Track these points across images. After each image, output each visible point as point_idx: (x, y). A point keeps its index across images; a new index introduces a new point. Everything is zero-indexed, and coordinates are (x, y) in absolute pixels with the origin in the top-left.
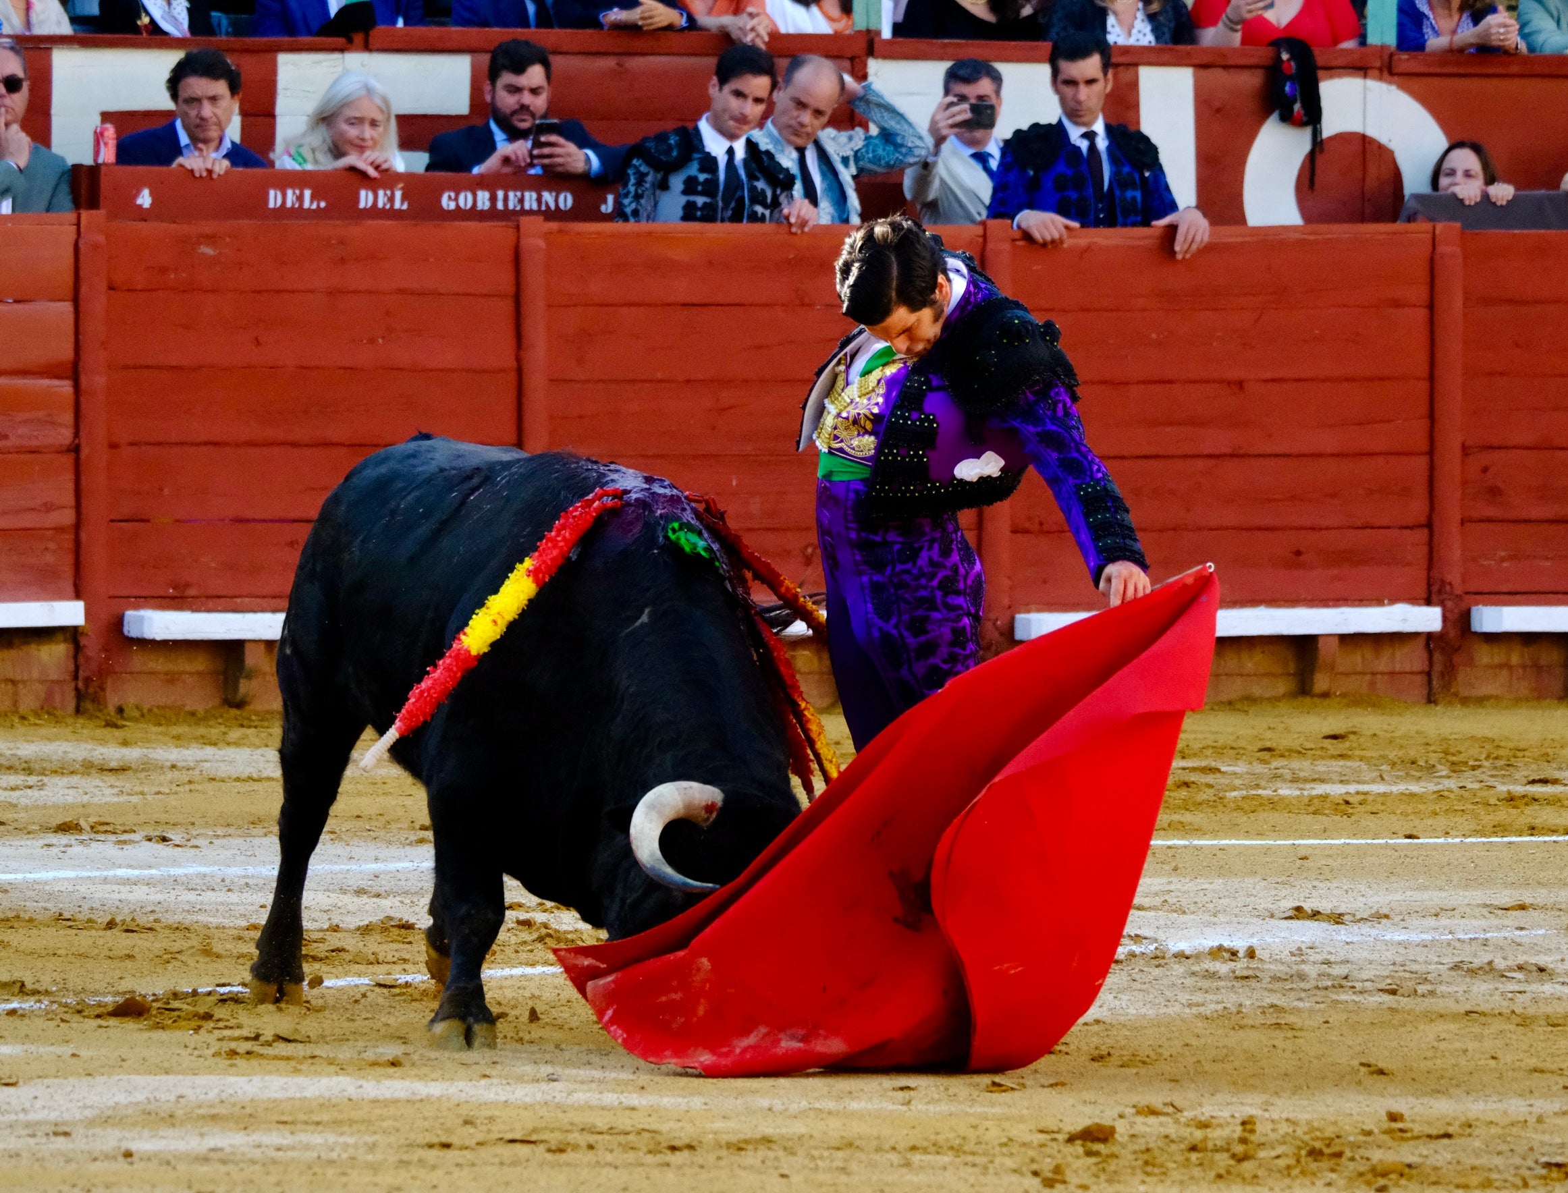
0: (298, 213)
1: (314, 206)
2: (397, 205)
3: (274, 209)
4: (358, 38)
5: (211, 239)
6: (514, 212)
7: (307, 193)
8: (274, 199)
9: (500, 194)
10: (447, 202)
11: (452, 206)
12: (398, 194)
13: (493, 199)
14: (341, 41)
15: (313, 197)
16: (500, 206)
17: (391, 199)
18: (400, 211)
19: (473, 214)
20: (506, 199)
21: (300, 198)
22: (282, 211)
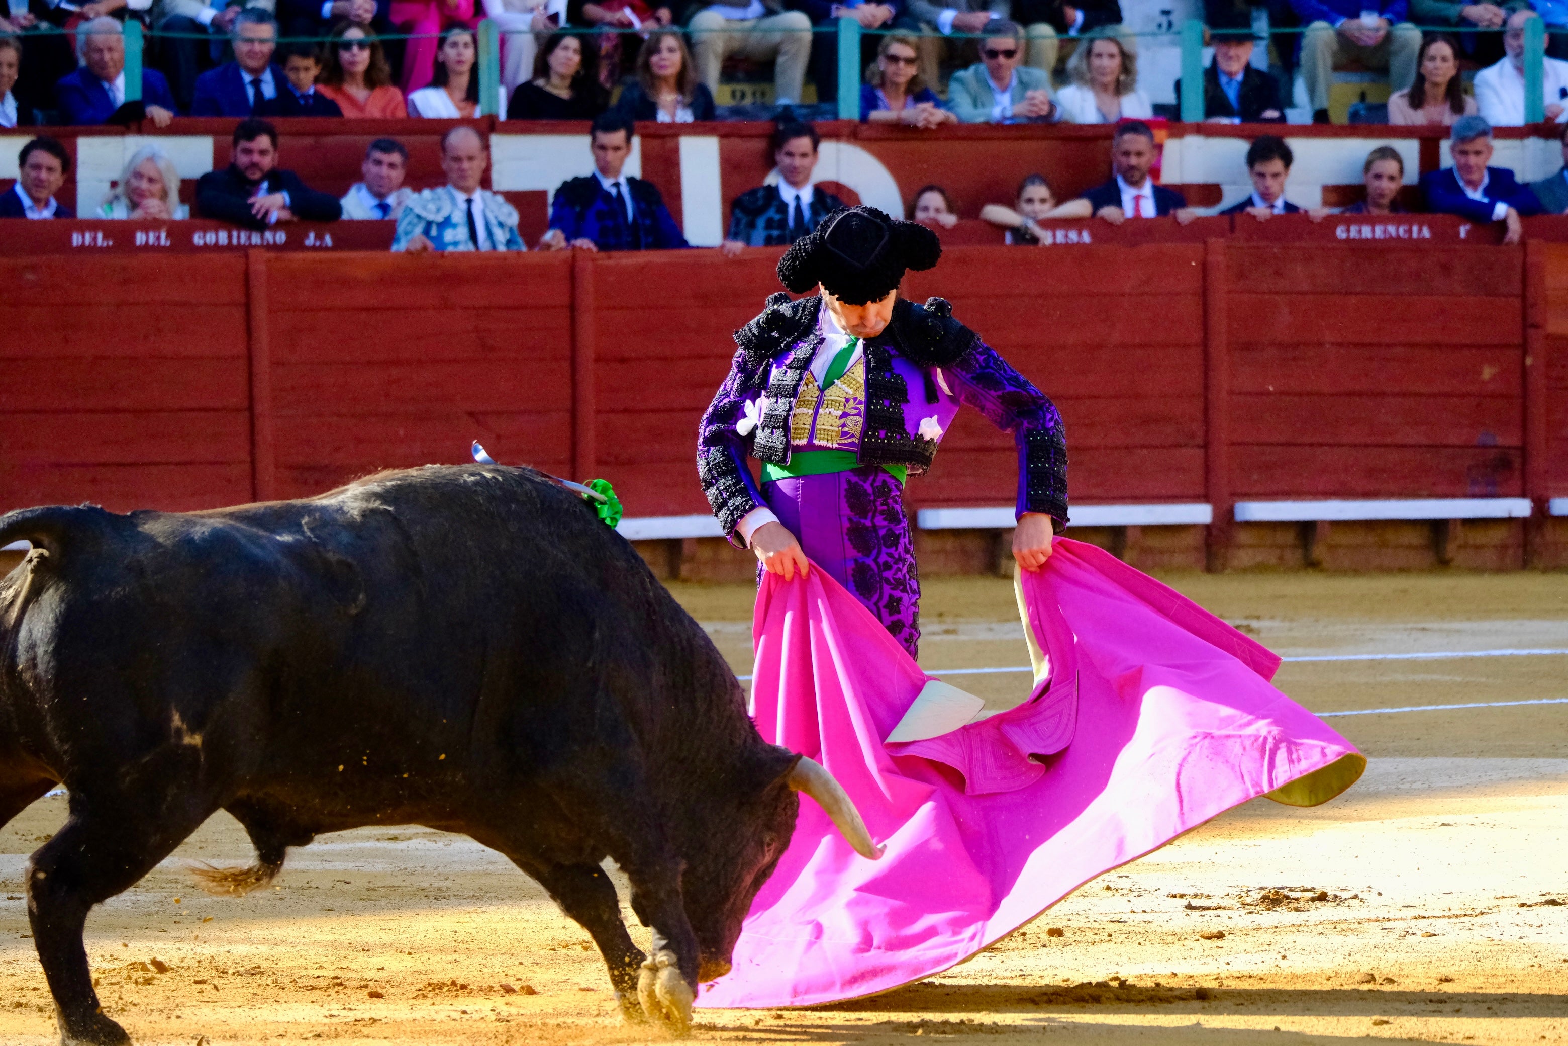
0: (93, 249)
1: (105, 245)
2: (163, 241)
3: (77, 247)
4: (134, 127)
5: (33, 268)
6: (244, 246)
7: (100, 236)
8: (76, 239)
9: (235, 234)
10: (198, 240)
11: (201, 243)
12: (163, 235)
13: (230, 237)
14: (123, 128)
15: (105, 237)
16: (235, 242)
17: (158, 238)
18: (164, 247)
19: (216, 248)
20: (239, 237)
21: (95, 239)
22: (82, 248)
